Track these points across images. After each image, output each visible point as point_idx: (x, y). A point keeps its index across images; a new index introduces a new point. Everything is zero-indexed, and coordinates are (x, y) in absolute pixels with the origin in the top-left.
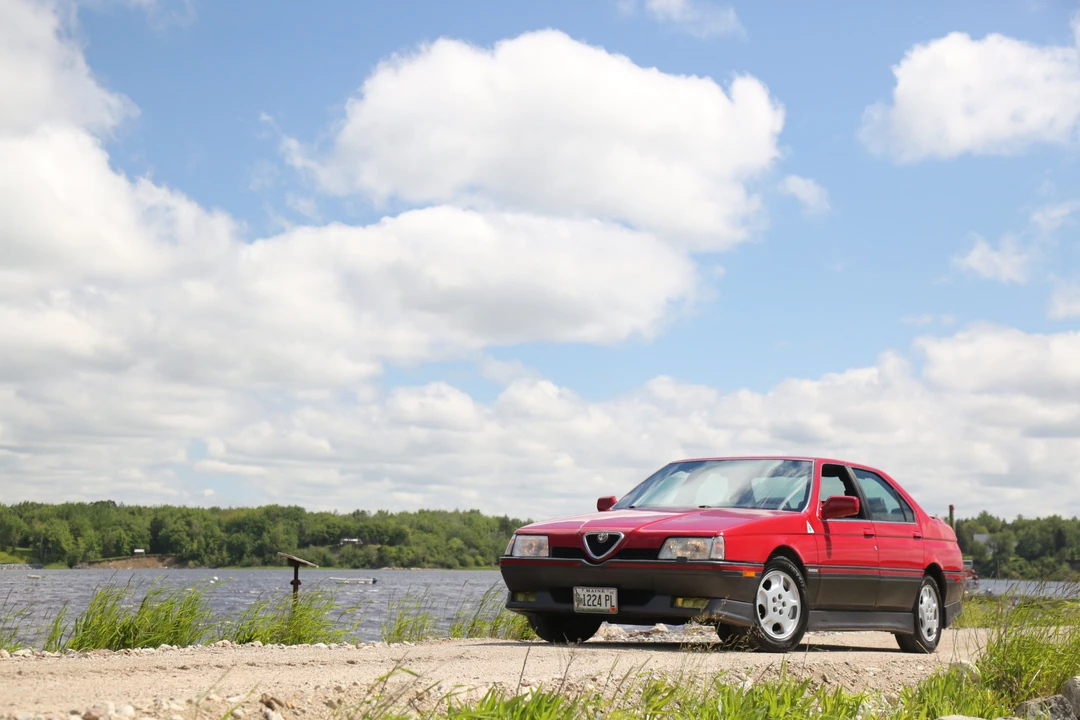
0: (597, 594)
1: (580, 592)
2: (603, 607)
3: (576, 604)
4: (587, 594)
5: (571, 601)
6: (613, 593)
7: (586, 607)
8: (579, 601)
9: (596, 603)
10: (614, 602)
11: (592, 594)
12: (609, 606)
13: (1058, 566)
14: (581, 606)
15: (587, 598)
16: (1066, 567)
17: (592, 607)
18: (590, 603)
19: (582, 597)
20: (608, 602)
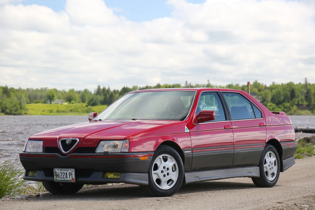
0: (65, 172)
1: (57, 171)
2: (68, 179)
3: (55, 177)
4: (60, 172)
5: (53, 176)
6: (72, 171)
7: (60, 179)
8: (57, 176)
9: (65, 177)
10: (74, 177)
11: (62, 172)
12: (71, 179)
13: (291, 108)
14: (58, 179)
15: (60, 174)
16: (295, 107)
17: (63, 179)
18: (62, 177)
19: (58, 173)
20: (71, 176)
